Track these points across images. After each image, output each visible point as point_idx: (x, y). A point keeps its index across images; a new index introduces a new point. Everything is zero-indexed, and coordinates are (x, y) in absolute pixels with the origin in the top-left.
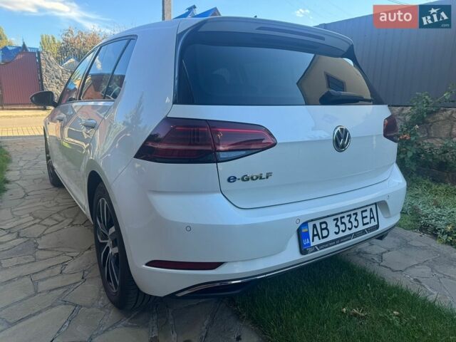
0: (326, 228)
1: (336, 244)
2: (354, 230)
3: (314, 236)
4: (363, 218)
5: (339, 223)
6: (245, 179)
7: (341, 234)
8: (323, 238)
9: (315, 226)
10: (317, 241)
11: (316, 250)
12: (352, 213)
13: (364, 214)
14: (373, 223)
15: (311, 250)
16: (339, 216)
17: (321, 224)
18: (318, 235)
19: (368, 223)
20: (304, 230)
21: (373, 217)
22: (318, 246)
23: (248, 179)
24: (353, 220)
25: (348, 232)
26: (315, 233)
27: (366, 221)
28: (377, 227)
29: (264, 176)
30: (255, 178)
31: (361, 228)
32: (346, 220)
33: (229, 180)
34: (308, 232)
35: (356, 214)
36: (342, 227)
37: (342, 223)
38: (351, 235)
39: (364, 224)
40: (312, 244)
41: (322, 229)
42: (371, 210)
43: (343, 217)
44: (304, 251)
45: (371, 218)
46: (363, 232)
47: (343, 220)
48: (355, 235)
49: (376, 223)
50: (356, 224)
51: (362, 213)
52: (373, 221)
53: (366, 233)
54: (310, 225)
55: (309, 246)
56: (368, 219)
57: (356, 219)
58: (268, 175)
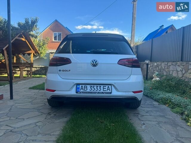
0: (86, 88)
1: (89, 93)
2: (98, 91)
3: (81, 89)
4: (103, 88)
5: (92, 88)
6: (63, 71)
7: (92, 91)
8: (84, 90)
9: (82, 86)
10: (82, 90)
11: (81, 93)
12: (98, 86)
14: (108, 91)
15: (79, 92)
16: (92, 86)
17: (84, 86)
18: (83, 89)
20: (78, 87)
21: (109, 89)
22: (82, 92)
23: (64, 71)
24: (98, 88)
25: (95, 91)
26: (82, 88)
27: (104, 89)
29: (68, 71)
30: (66, 71)
31: (102, 91)
32: (95, 87)
33: (59, 71)
34: (79, 88)
35: (101, 87)
36: (94, 89)
37: (93, 88)
38: (97, 92)
39: (104, 91)
40: (80, 91)
41: (84, 88)
42: (108, 87)
43: (94, 86)
44: (77, 92)
45: (108, 89)
46: (103, 93)
47: (94, 87)
48: (98, 93)
49: (110, 92)
50: (100, 89)
51: (103, 87)
52: (108, 90)
53: (104, 93)
54: (81, 86)
55: (79, 91)
56: (106, 90)
57: (100, 88)
58: (69, 71)
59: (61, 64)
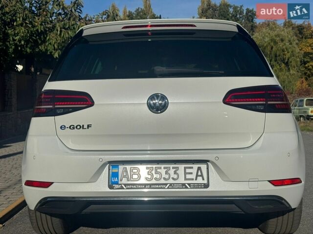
0: (138, 173)
1: (145, 188)
2: (171, 181)
3: (123, 176)
4: (186, 173)
5: (153, 172)
6: (72, 127)
7: (154, 182)
8: (132, 180)
9: (125, 169)
10: (124, 181)
11: (123, 188)
12: (171, 166)
13: (188, 171)
14: (200, 180)
15: (117, 186)
16: (154, 166)
17: (132, 169)
18: (127, 176)
19: (193, 179)
20: (114, 170)
21: (202, 175)
22: (125, 185)
23: (74, 128)
24: (171, 171)
25: (162, 181)
26: (125, 174)
27: (188, 176)
28: (206, 186)
29: (86, 127)
30: (79, 127)
31: (182, 180)
32: (163, 171)
33: (61, 127)
34: (118, 173)
35: (177, 168)
36: (158, 176)
37: (157, 172)
38: (166, 184)
39: (186, 179)
40: (120, 182)
41: (132, 173)
42: (199, 169)
43: (160, 168)
44: (111, 187)
45: (197, 176)
46: (184, 185)
47: (158, 170)
48: (172, 186)
49: (205, 182)
50: (176, 176)
51: (185, 168)
52: (200, 178)
53: (186, 188)
54: (121, 167)
55: (117, 183)
56: (194, 176)
57: (175, 173)
58: (89, 126)
59: (67, 110)
